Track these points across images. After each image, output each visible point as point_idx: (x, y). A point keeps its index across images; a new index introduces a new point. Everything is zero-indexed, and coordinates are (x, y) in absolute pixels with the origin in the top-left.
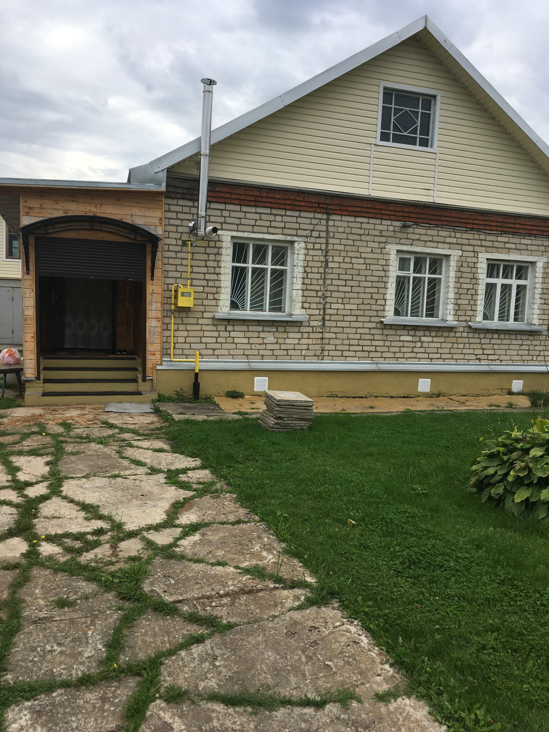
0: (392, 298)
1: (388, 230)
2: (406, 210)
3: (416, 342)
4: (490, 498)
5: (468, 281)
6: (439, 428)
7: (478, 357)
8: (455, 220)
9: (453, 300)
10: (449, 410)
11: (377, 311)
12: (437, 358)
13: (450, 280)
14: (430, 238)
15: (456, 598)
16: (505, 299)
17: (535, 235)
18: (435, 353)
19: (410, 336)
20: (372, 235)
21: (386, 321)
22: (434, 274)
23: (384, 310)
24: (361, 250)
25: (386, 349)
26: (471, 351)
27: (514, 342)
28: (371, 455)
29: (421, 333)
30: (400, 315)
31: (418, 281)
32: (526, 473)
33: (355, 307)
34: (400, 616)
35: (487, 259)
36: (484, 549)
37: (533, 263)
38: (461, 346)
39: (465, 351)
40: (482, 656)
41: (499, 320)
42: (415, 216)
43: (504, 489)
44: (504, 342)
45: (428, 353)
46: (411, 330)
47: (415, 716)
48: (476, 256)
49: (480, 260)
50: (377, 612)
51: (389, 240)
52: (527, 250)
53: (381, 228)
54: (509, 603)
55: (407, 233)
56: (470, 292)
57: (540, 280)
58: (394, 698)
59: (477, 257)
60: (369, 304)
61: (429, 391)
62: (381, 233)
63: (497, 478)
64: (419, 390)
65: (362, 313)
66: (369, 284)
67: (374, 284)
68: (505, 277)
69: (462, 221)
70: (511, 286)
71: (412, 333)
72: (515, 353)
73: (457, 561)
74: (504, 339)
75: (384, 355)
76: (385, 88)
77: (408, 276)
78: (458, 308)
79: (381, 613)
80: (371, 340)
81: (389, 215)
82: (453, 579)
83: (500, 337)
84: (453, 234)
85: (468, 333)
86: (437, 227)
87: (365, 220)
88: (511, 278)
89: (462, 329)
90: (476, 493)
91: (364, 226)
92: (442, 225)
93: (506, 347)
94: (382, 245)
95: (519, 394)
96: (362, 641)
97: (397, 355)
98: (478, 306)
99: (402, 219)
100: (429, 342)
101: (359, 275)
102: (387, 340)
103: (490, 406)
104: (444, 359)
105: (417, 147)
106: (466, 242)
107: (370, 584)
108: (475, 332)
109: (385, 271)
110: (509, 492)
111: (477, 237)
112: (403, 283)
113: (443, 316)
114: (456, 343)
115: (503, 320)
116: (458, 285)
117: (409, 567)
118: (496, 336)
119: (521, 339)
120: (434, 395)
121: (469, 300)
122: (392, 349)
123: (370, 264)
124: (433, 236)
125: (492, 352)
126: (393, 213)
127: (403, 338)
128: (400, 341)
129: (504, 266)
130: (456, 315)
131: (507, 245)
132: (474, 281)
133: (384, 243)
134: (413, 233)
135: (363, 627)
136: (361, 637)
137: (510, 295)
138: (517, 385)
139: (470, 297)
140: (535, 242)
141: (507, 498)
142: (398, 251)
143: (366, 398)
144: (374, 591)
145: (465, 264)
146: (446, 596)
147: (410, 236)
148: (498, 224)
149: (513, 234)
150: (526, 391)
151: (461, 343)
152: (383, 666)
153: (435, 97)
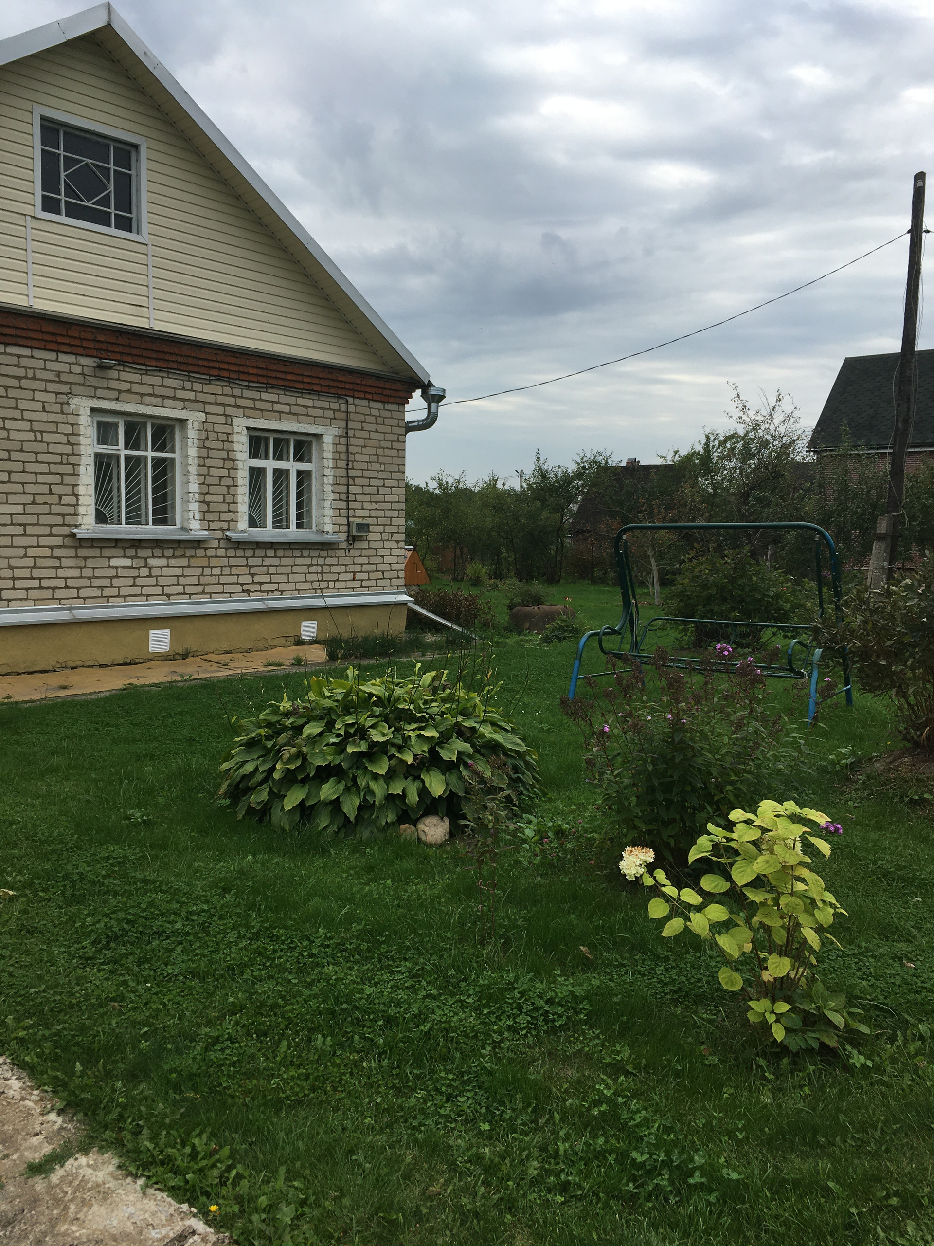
0: (89, 493)
1: (71, 372)
2: (101, 338)
3: (138, 568)
4: (250, 811)
5: (220, 463)
6: (179, 710)
7: (245, 587)
8: (190, 360)
9: (197, 495)
10: (200, 679)
11: (63, 515)
12: (179, 594)
13: (190, 461)
14: (149, 390)
15: (182, 978)
16: (281, 493)
17: (318, 393)
18: (173, 585)
19: (128, 557)
20: (42, 380)
21: (81, 533)
22: (162, 451)
23: (76, 514)
24: (22, 405)
25: (85, 582)
26: (234, 579)
27: (299, 561)
28: (54, 770)
29: (147, 553)
30: (106, 522)
31: (133, 464)
32: (299, 763)
33: (19, 509)
34: (83, 1029)
35: (248, 428)
36: (233, 892)
37: (319, 437)
38: (216, 571)
39: (223, 579)
40: (212, 1055)
41: (274, 527)
42: (120, 349)
43: (269, 793)
44: (284, 561)
45: (163, 586)
46: (128, 548)
47: (94, 1179)
48: (229, 423)
49: (236, 429)
50: (41, 1033)
51: (76, 389)
52: (308, 415)
53: (57, 367)
54: (264, 965)
55: (108, 379)
56: (225, 481)
57: (331, 463)
58: (60, 1162)
59: (231, 425)
60: (45, 503)
61: (168, 649)
62: (59, 376)
63: (259, 777)
64: (151, 650)
65: (33, 519)
66: (44, 468)
67: (54, 468)
68: (279, 457)
69: (201, 363)
70: (287, 472)
71: (131, 552)
72: (302, 578)
73: (187, 919)
74: (284, 557)
75: (83, 593)
76: (43, 118)
77: (115, 454)
78: (207, 508)
79: (47, 1033)
80: (57, 568)
81: (72, 346)
82: (179, 949)
83: (278, 554)
84: (188, 385)
85: (226, 549)
86: (160, 371)
87: (26, 352)
88: (288, 460)
89: (215, 544)
90: (228, 807)
91: (24, 362)
92: (168, 368)
93: (288, 570)
94: (63, 398)
95: (312, 642)
96: (10, 1088)
97: (107, 592)
98: (239, 505)
99: (95, 353)
100: (161, 568)
101: (21, 451)
102: (85, 567)
103: (267, 666)
104: (190, 594)
105: (112, 231)
106: (211, 399)
107: (32, 991)
108: (238, 548)
109: (72, 445)
110: (277, 796)
111: (227, 390)
112: (108, 465)
113: (182, 522)
114: (208, 566)
115: (280, 527)
116: (204, 470)
117: (107, 946)
118: (270, 553)
119: (309, 556)
120: (177, 657)
121: (224, 495)
122: (96, 583)
123: (42, 432)
124: (153, 385)
125: (266, 578)
126: (78, 343)
127: (114, 562)
128: (110, 567)
129: (275, 439)
130: (204, 520)
131: (277, 407)
132: (229, 464)
133: (66, 394)
134: (118, 379)
135: (14, 1064)
136: (9, 1082)
137: (288, 486)
138: (309, 629)
139: (224, 490)
140: (318, 403)
141: (274, 806)
142: (93, 410)
143: (55, 671)
144: (39, 1000)
145: (212, 436)
146: (164, 978)
147: (113, 384)
148: (260, 372)
149: (284, 390)
150: (322, 637)
151: (216, 567)
152: (45, 1118)
153: (136, 147)
